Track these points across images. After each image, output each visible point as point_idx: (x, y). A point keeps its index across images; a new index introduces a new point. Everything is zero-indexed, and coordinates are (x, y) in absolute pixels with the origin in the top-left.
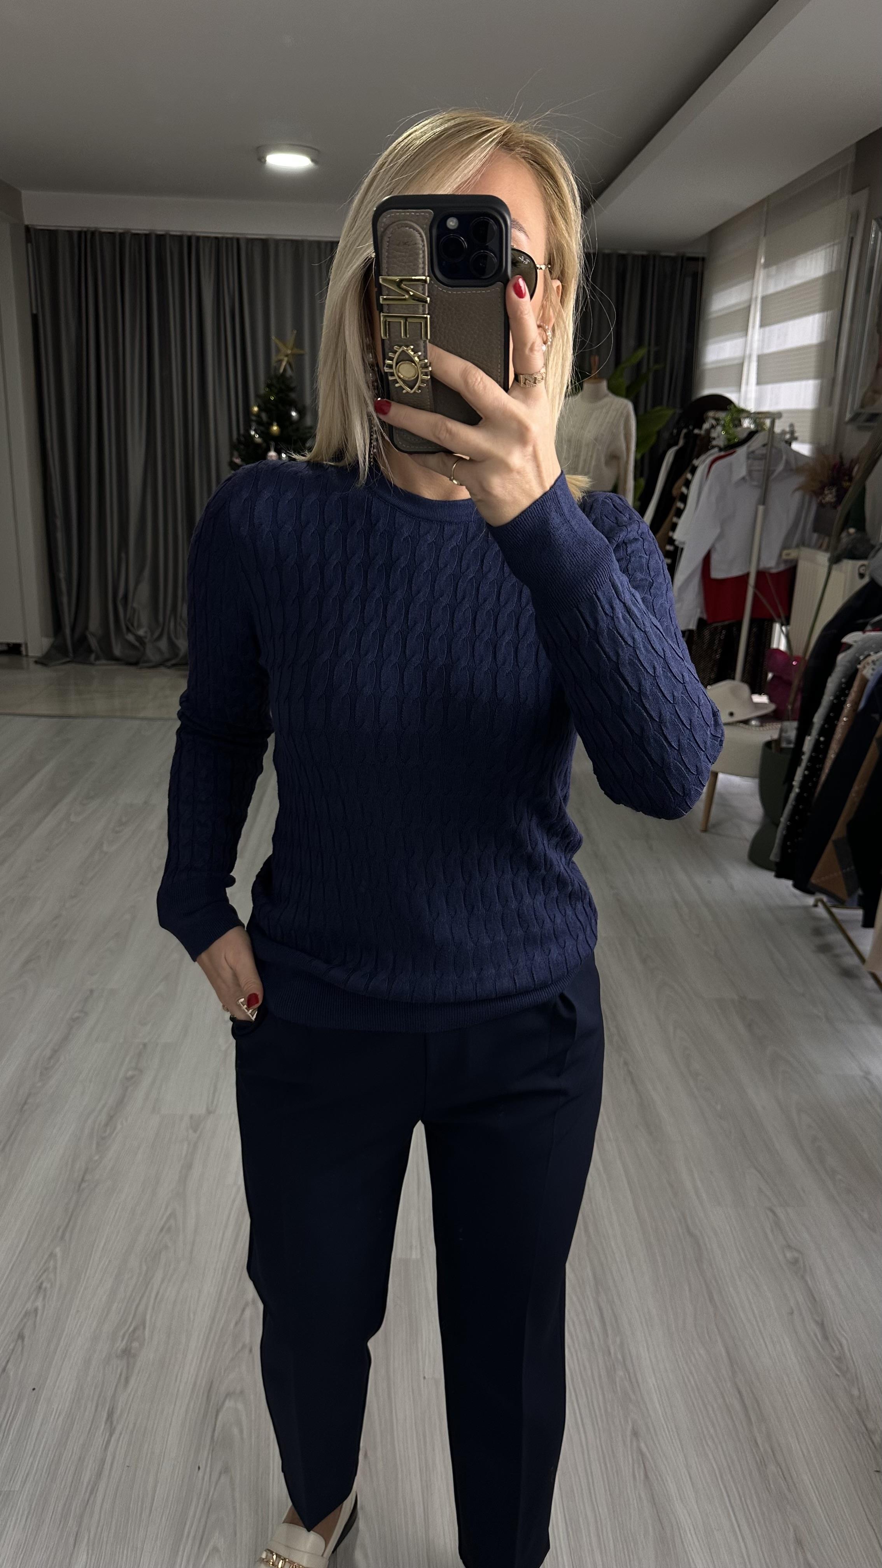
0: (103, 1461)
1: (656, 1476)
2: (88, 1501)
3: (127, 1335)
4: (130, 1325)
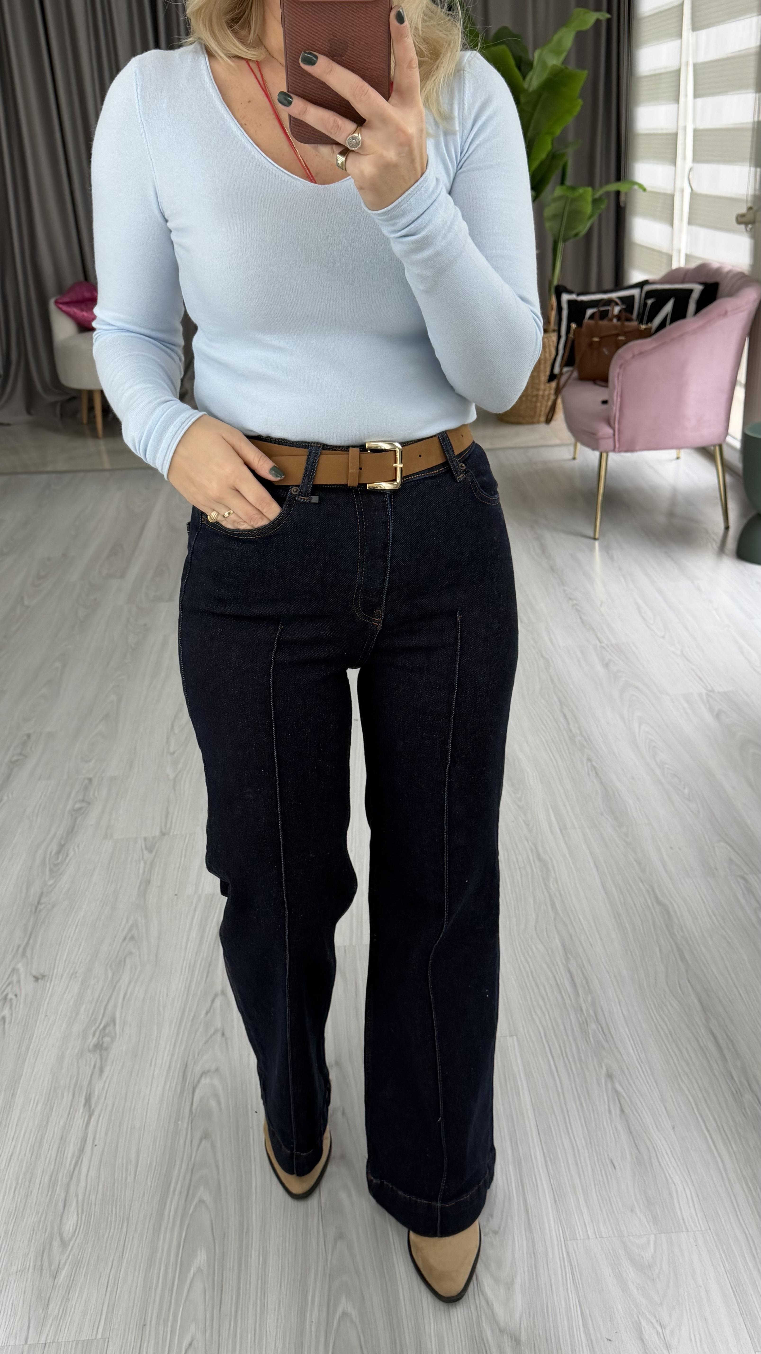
0: (84, 1139)
1: (631, 1109)
2: (73, 1172)
3: (98, 1033)
4: (100, 1023)
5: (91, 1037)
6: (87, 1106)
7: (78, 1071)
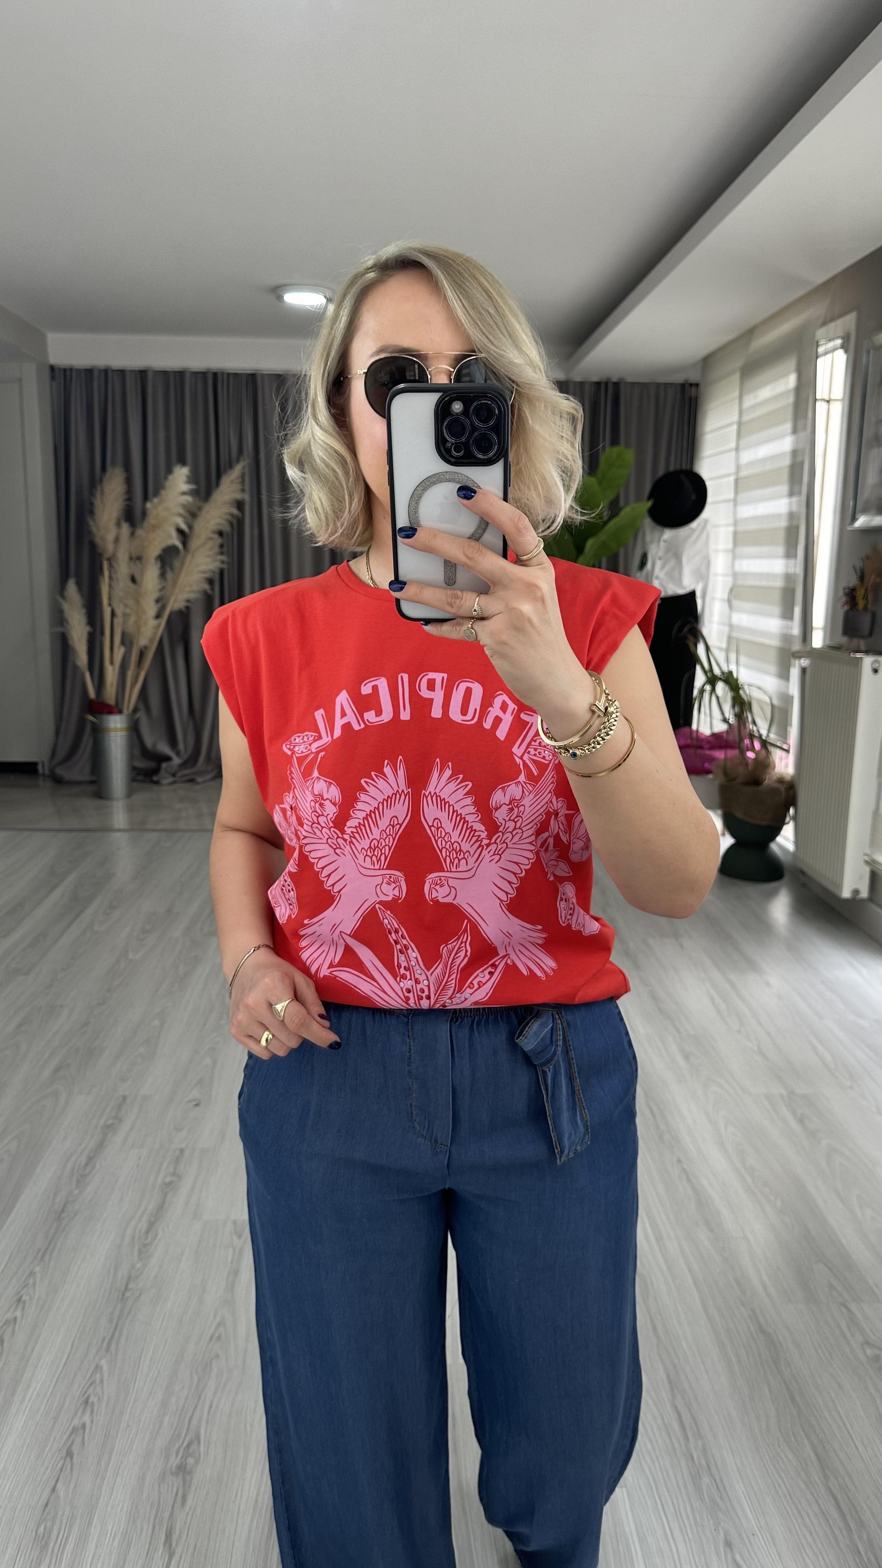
3: (181, 1450)
4: (184, 1440)
5: (174, 1456)
6: (167, 1545)
7: (159, 1497)
